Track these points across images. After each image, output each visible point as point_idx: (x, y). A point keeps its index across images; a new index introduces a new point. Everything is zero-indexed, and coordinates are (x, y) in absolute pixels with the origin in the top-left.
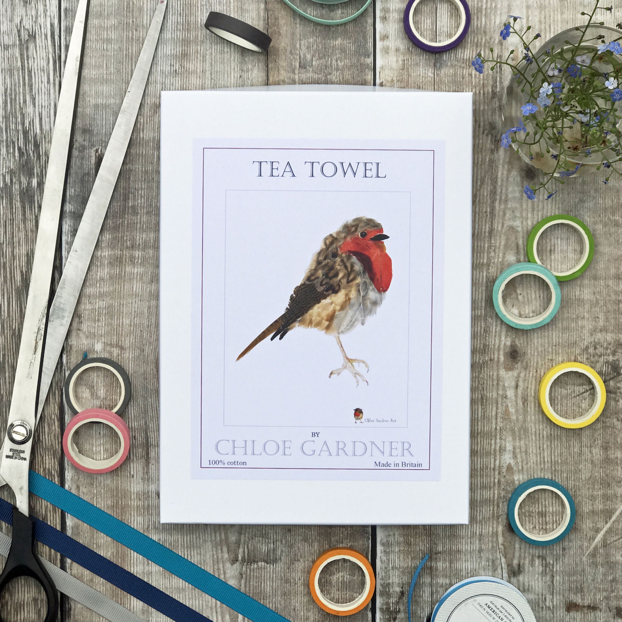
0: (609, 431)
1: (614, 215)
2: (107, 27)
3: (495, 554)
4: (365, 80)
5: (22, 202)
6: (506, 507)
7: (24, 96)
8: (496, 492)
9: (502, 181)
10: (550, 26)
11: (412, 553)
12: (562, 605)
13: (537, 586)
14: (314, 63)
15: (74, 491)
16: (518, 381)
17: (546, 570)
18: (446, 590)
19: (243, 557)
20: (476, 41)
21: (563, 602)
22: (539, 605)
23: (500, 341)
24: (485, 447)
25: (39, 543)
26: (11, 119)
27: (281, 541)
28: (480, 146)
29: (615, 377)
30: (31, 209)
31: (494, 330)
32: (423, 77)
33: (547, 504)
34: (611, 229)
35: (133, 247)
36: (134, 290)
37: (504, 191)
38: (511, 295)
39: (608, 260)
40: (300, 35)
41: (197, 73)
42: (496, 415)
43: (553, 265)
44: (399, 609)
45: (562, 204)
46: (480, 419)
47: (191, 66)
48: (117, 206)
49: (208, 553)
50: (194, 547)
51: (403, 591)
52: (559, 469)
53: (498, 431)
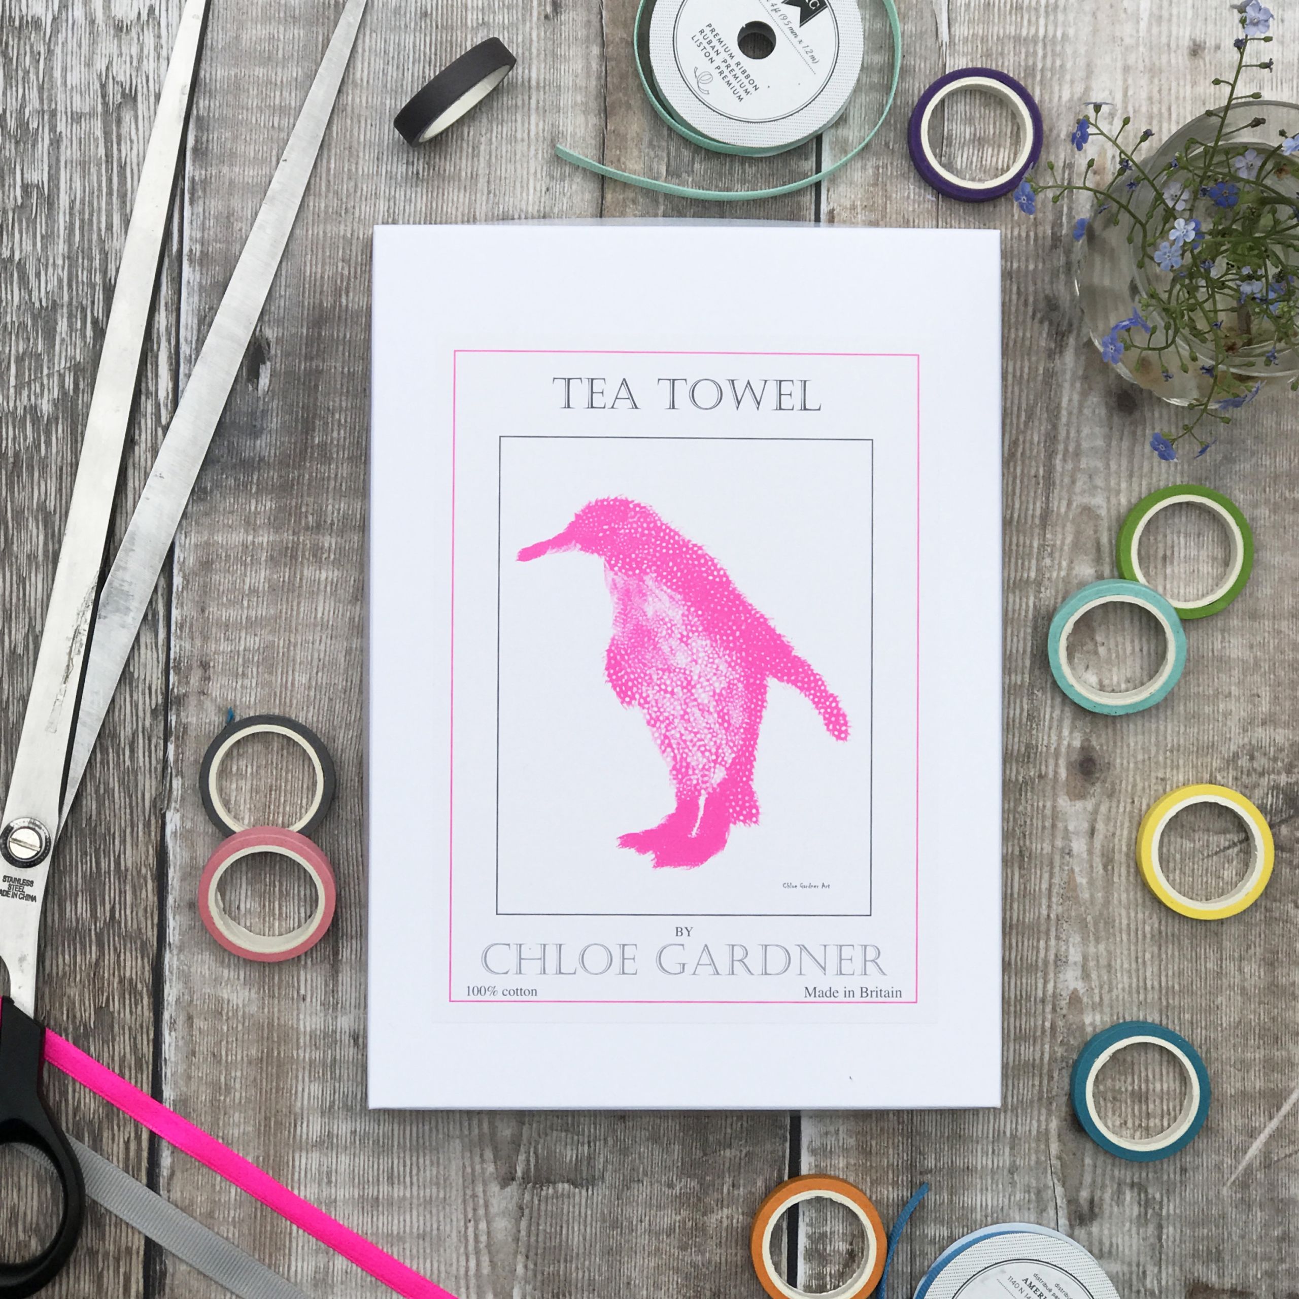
0: (1278, 930)
1: (1292, 490)
2: (282, 82)
3: (1042, 1177)
6: (1067, 1080)
7: (109, 216)
8: (1047, 1047)
9: (1070, 414)
10: (1170, 109)
11: (873, 1171)
12: (1178, 1288)
14: (697, 167)
16: (1095, 820)
17: (1146, 1214)
18: (942, 1249)
19: (526, 1172)
21: (1180, 1280)
22: (1131, 1286)
23: (1060, 737)
24: (1025, 954)
27: (605, 1140)
28: (1027, 343)
29: (1290, 817)
31: (1047, 717)
32: (914, 201)
33: (1150, 1076)
34: (1287, 516)
35: (318, 527)
36: (319, 615)
37: (1073, 434)
38: (1083, 645)
39: (1280, 579)
41: (460, 180)
42: (1050, 890)
43: (1168, 586)
45: (1189, 466)
46: (1016, 896)
48: (290, 442)
49: (453, 1162)
50: (424, 1149)
51: (852, 1250)
52: (1177, 1003)
53: (1053, 922)
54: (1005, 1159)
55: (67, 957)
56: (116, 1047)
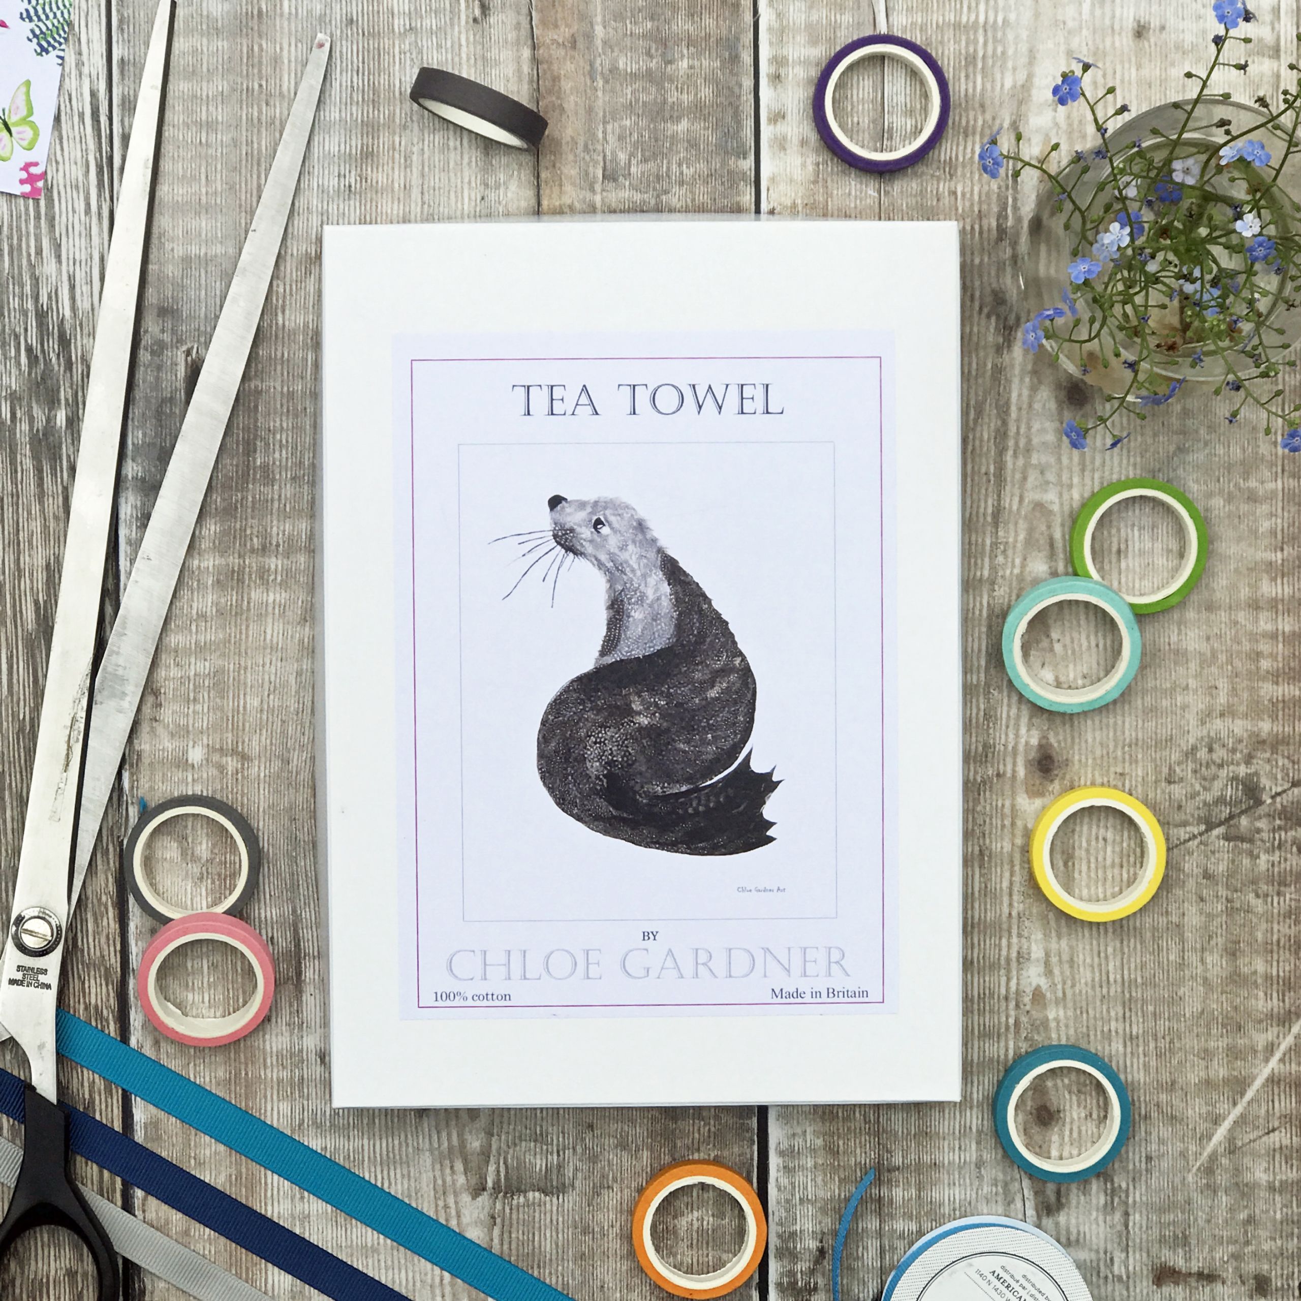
0: (1239, 918)
1: (1246, 479)
2: (208, 97)
3: (1009, 1170)
4: (738, 203)
5: (36, 457)
8: (1011, 1044)
9: (1020, 409)
11: (841, 1170)
12: (1145, 1272)
13: (1094, 1232)
14: (633, 169)
15: (148, 1051)
17: (1112, 1202)
18: (911, 1244)
19: (497, 1183)
20: (964, 123)
21: (1147, 1265)
22: (1099, 1272)
23: (1017, 735)
24: (987, 952)
25: (79, 1158)
26: (11, 286)
27: (574, 1149)
28: (975, 339)
29: (1250, 807)
30: (54, 474)
31: (1004, 716)
32: (856, 197)
34: (1242, 506)
35: (264, 549)
36: (269, 637)
37: (1023, 430)
38: (1038, 642)
39: (1236, 570)
40: (604, 112)
41: (393, 190)
42: (1011, 888)
43: (1123, 580)
44: (816, 1284)
45: (1142, 457)
46: (976, 895)
47: (380, 177)
48: (231, 465)
49: (424, 1176)
50: (394, 1163)
51: (823, 1247)
52: (1139, 995)
53: (1015, 921)
54: (972, 1154)
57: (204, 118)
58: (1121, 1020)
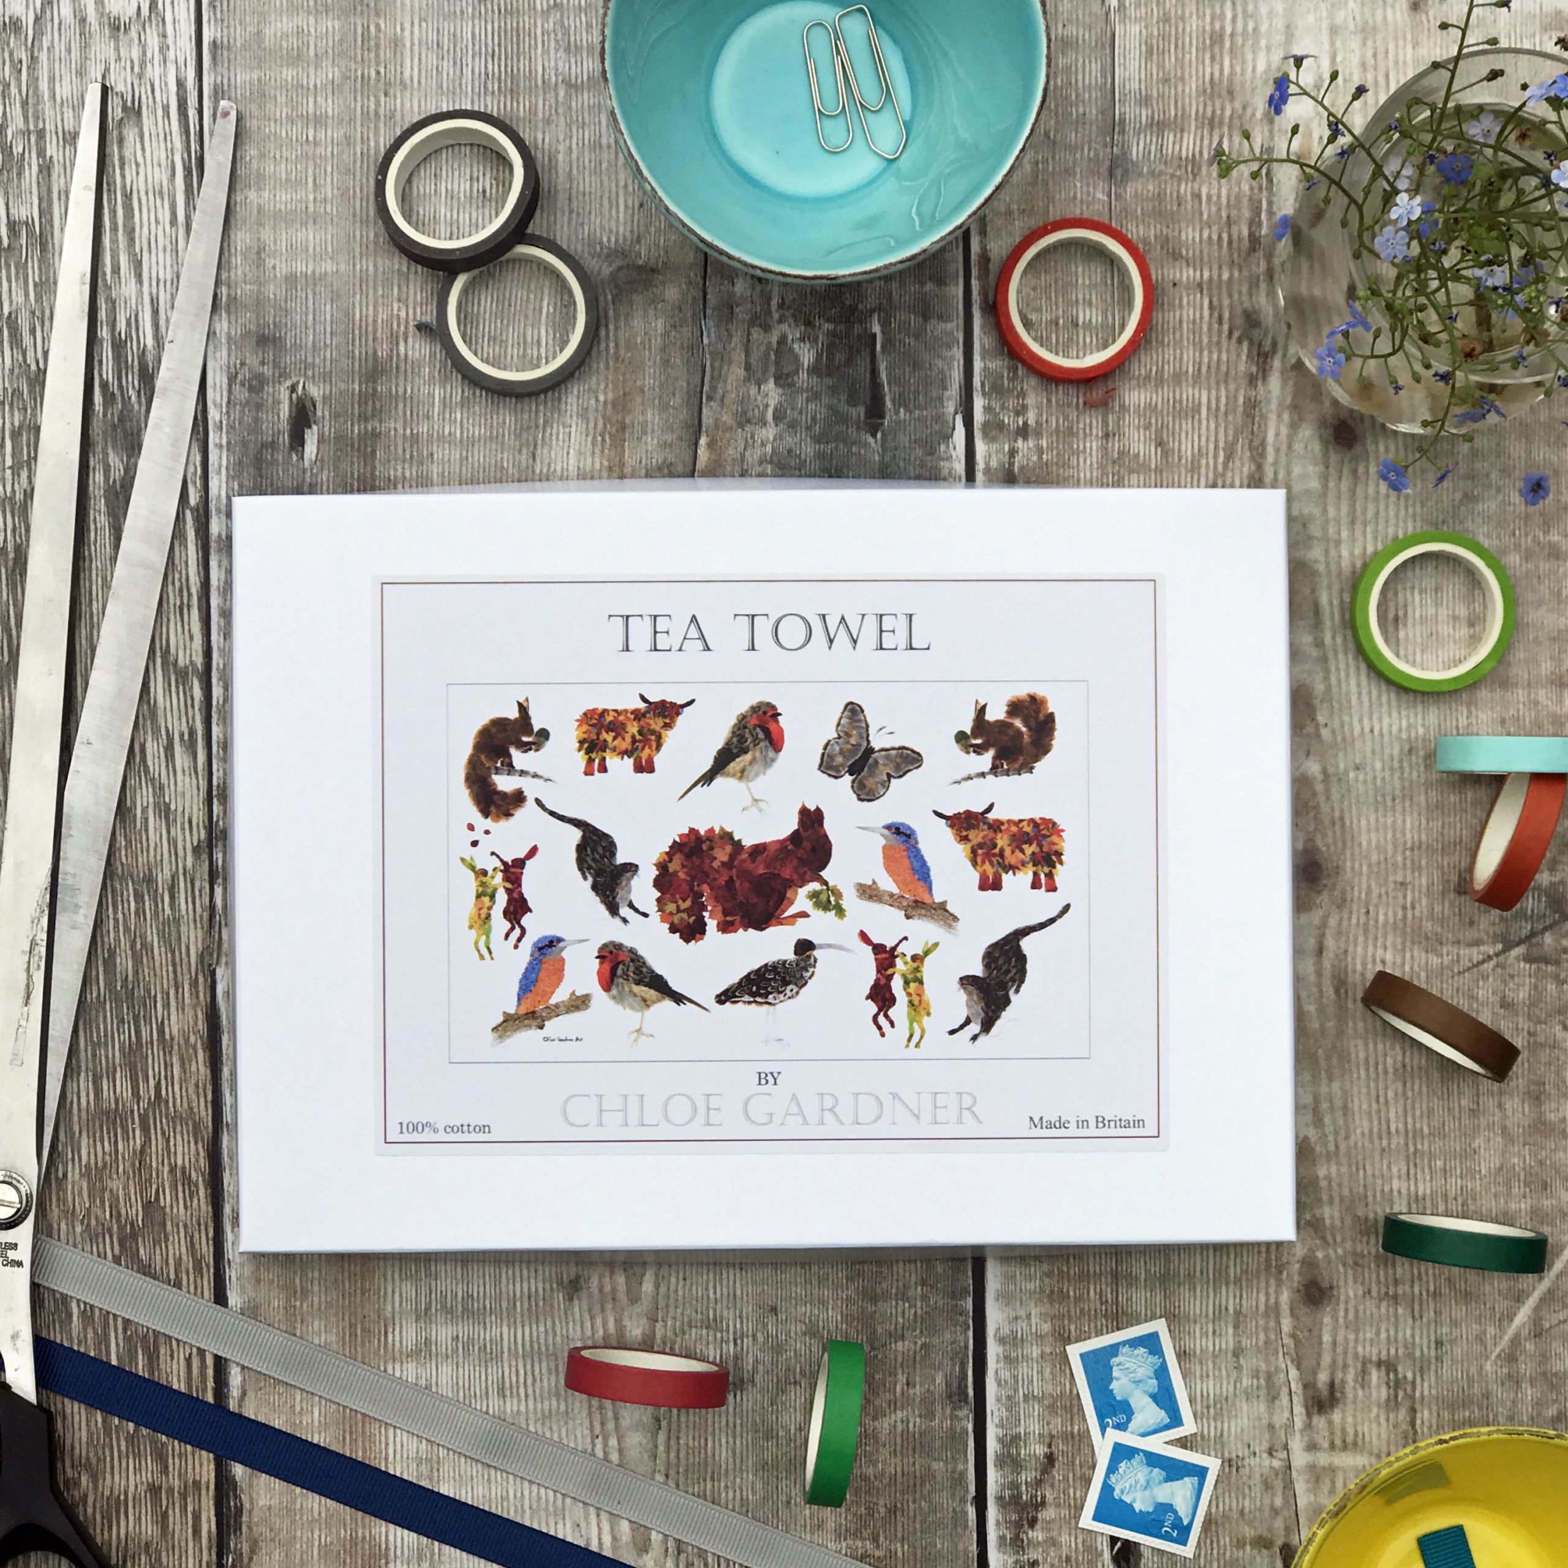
1: (1546, 532)
2: (315, 86)
3: (1273, 1359)
7: (115, 256)
9: (1277, 451)
10: (1387, 76)
13: (1375, 1432)
16: (1323, 935)
17: (1396, 1396)
20: (1209, 114)
27: (754, 1336)
28: (1224, 368)
29: (1556, 923)
32: (1083, 201)
34: (1541, 564)
37: (1281, 475)
38: (1302, 727)
39: (1536, 640)
44: (1044, 1497)
45: (1423, 507)
50: (540, 1354)
51: (1051, 1454)
52: (1426, 1147)
54: (1228, 1340)
55: (106, 1144)
56: (170, 1247)
57: (311, 111)
58: (1404, 1177)
